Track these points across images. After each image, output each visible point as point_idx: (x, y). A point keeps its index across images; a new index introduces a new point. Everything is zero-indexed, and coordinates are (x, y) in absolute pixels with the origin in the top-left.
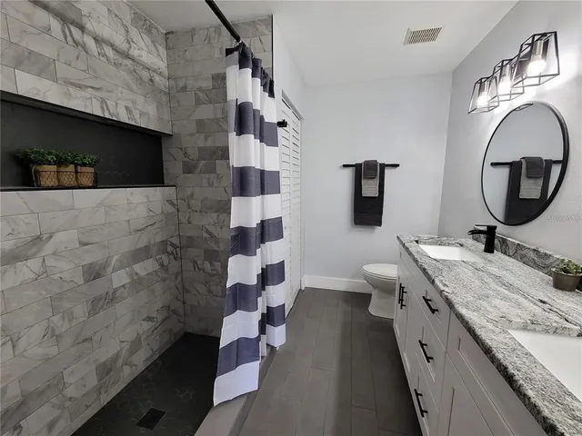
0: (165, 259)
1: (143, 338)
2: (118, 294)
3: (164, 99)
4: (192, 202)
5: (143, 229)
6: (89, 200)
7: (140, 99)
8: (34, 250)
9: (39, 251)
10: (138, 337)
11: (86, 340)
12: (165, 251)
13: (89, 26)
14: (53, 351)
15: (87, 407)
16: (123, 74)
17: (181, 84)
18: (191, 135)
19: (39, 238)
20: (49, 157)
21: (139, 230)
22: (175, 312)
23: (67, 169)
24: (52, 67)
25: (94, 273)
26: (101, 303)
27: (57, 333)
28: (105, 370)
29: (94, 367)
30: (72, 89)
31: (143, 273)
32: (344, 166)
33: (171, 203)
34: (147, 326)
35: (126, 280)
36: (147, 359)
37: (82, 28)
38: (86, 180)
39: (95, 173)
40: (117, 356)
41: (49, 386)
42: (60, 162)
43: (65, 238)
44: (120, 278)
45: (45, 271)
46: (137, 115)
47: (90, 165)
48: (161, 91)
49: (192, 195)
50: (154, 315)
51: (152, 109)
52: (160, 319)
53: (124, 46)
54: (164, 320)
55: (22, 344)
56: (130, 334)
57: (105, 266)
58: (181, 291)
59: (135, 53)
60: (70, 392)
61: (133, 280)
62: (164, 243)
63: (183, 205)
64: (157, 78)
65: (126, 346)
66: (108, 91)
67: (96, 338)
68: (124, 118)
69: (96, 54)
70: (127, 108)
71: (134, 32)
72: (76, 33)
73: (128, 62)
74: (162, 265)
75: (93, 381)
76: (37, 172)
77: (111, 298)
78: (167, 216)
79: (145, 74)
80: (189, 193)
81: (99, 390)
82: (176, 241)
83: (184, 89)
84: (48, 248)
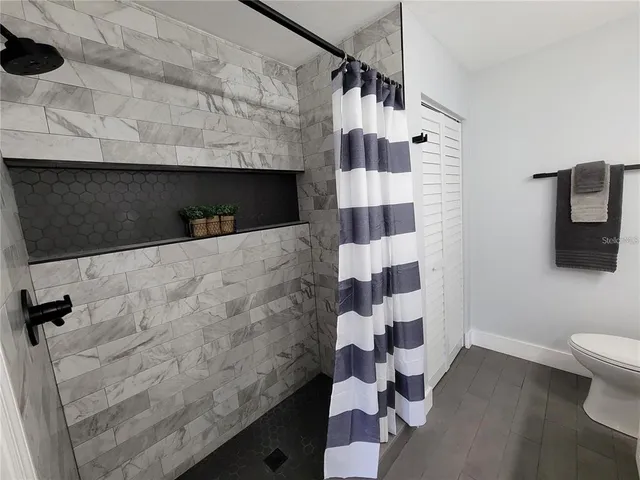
0: (299, 298)
1: (278, 373)
2: (255, 329)
3: (296, 136)
4: (323, 239)
5: (277, 268)
6: (230, 244)
7: (273, 143)
8: (190, 290)
9: (194, 291)
10: (274, 371)
11: (229, 368)
12: (299, 289)
13: (227, 90)
14: (206, 373)
15: (232, 426)
16: (256, 123)
17: (310, 117)
18: (320, 169)
19: (194, 279)
20: (198, 213)
21: (273, 270)
22: (309, 351)
23: (213, 220)
24: (200, 136)
25: (235, 309)
26: (241, 337)
27: (208, 358)
28: (246, 396)
29: (236, 391)
30: (215, 150)
31: (277, 310)
32: (536, 176)
33: (303, 239)
34: (281, 361)
35: (262, 316)
36: (282, 394)
37: (222, 94)
38: (228, 228)
39: (235, 220)
40: (255, 386)
41: (202, 402)
42: (207, 215)
43: (213, 279)
44: (257, 315)
45: (199, 306)
46: (269, 159)
47: (230, 214)
48: (293, 129)
49: (322, 232)
50: (288, 351)
51: (283, 150)
52: (294, 356)
53: (256, 98)
54: (298, 358)
55: (185, 364)
56: (266, 367)
57: (244, 302)
58: (315, 330)
59: (266, 100)
60: (218, 410)
61: (268, 317)
62: (297, 281)
63: (315, 242)
64: (288, 118)
65: (263, 378)
66: (244, 144)
67: (238, 367)
68: (258, 165)
69: (234, 114)
70: (260, 155)
71: (265, 80)
72: (217, 99)
73: (261, 112)
74: (296, 303)
75: (235, 405)
76: (192, 225)
77: (248, 333)
78: (300, 253)
79: (277, 118)
80: (319, 230)
81: (240, 413)
82: (310, 278)
83: (313, 122)
84: (201, 288)
